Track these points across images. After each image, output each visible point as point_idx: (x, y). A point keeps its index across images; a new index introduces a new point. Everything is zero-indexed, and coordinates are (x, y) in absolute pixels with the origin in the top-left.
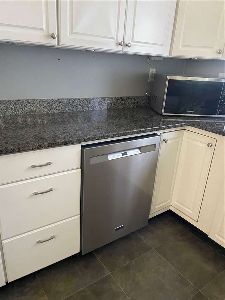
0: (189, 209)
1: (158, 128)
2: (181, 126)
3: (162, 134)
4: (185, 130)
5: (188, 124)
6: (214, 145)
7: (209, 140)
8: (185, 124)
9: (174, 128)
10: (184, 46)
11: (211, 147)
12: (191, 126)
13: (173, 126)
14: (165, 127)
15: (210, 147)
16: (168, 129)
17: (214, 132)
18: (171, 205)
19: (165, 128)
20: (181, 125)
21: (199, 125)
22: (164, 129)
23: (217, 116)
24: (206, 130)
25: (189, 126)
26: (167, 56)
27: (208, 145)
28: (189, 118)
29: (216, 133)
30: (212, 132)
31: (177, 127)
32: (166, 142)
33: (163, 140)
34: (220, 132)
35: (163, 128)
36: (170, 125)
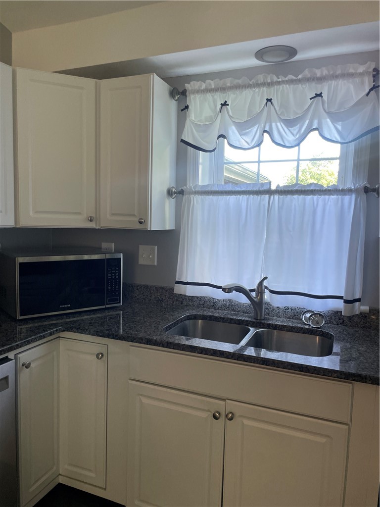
0: (90, 470)
1: (6, 349)
2: (51, 334)
3: (19, 356)
4: (61, 338)
5: (63, 329)
6: (105, 355)
7: (97, 349)
8: (57, 330)
9: (39, 340)
10: (37, 212)
11: (102, 359)
12: (67, 331)
13: (35, 338)
14: (21, 343)
15: (100, 359)
16: (27, 345)
17: (101, 336)
18: (60, 475)
19: (20, 345)
20: (51, 332)
21: (79, 328)
22: (18, 347)
23: (107, 306)
24: (89, 334)
25: (64, 331)
26: (12, 227)
27: (97, 356)
28: (65, 316)
29: (104, 337)
30: (98, 335)
31: (44, 337)
32: (27, 368)
33: (23, 365)
34: (109, 333)
35: (17, 345)
36: (30, 337)
